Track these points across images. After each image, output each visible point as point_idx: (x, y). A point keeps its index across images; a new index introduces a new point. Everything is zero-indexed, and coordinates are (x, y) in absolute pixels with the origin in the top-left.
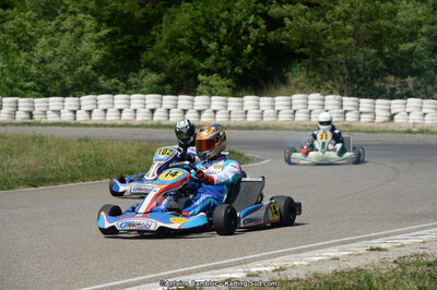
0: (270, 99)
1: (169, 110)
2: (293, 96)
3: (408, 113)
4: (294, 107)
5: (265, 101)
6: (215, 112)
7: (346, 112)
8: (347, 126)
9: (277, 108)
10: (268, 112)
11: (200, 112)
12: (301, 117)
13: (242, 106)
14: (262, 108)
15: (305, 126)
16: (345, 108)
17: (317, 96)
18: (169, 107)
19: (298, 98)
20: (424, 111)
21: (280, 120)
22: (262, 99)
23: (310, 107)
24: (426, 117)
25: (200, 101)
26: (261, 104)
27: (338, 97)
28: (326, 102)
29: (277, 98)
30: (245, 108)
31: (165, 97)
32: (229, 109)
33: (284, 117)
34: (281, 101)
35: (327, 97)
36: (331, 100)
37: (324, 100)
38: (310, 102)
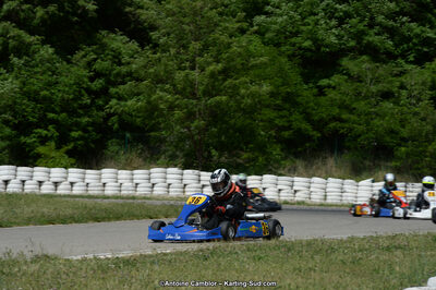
0: (128, 172)
1: (23, 181)
2: (152, 170)
3: (264, 189)
4: (152, 181)
5: (124, 174)
6: (72, 184)
7: (203, 186)
9: (136, 181)
10: (127, 184)
11: (56, 184)
12: (159, 191)
13: (100, 179)
14: (120, 181)
16: (202, 183)
17: (175, 170)
18: (24, 178)
19: (156, 172)
20: (279, 187)
21: (138, 193)
22: (120, 172)
23: (169, 181)
24: (282, 194)
25: (57, 173)
26: (119, 177)
27: (196, 172)
28: (184, 177)
29: (136, 172)
30: (103, 181)
31: (20, 168)
32: (87, 181)
33: (142, 190)
34: (140, 174)
35: (186, 171)
36: (189, 174)
37: (182, 174)
38: (168, 176)
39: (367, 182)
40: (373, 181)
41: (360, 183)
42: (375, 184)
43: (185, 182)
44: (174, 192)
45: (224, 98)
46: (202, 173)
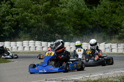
0: (15, 43)
4: (24, 46)
5: (13, 43)
7: (43, 47)
8: (43, 52)
9: (17, 46)
10: (14, 47)
12: (26, 49)
14: (11, 46)
15: (28, 52)
16: (42, 46)
17: (32, 41)
19: (25, 42)
20: (71, 47)
22: (11, 42)
23: (30, 46)
24: (72, 49)
26: (11, 44)
27: (40, 42)
29: (17, 42)
33: (20, 49)
34: (19, 43)
35: (36, 42)
36: (38, 43)
37: (35, 43)
38: (30, 44)
39: (103, 44)
40: (105, 43)
41: (100, 44)
42: (106, 44)
43: (36, 46)
44: (32, 49)
45: (50, 15)
46: (43, 42)
